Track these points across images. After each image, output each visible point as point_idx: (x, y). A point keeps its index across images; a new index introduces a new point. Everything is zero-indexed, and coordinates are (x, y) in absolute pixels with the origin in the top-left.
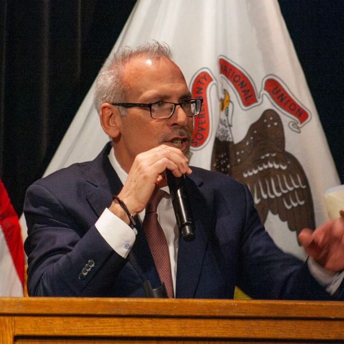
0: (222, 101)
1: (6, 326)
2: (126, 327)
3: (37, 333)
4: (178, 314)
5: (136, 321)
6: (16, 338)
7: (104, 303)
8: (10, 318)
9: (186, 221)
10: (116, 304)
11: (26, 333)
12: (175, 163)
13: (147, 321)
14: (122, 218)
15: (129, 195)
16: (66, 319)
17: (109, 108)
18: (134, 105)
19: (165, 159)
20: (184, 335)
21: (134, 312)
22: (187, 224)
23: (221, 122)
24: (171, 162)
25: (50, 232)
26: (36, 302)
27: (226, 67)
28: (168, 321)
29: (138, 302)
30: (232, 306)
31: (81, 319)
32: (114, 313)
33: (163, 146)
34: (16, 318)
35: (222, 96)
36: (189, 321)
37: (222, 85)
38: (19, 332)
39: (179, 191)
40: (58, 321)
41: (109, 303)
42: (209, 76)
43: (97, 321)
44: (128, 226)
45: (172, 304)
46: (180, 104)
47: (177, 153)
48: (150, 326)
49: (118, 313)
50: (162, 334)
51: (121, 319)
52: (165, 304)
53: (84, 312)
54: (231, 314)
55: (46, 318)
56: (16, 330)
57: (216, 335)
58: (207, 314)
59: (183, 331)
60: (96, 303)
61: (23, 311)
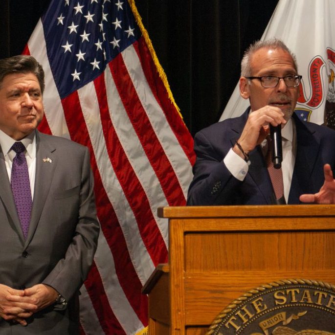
0: (330, 77)
1: (178, 225)
2: (257, 224)
3: (199, 229)
4: (291, 215)
5: (265, 220)
6: (186, 233)
7: (242, 209)
8: (181, 220)
9: (276, 155)
10: (251, 209)
11: (191, 230)
12: (272, 118)
13: (271, 220)
14: (239, 154)
15: (243, 139)
16: (218, 220)
17: (244, 80)
18: (255, 78)
19: (265, 115)
20: (296, 229)
21: (262, 214)
22: (277, 157)
23: (330, 90)
24: (268, 117)
25: (204, 163)
26: (198, 209)
27: (331, 55)
28: (285, 219)
29: (264, 208)
30: (326, 209)
31: (227, 220)
32: (249, 215)
33: (268, 106)
34: (185, 220)
35: (330, 74)
36: (299, 220)
37: (330, 66)
38: (187, 229)
39: (275, 134)
40: (213, 221)
41: (246, 209)
42: (321, 61)
43: (238, 221)
44: (244, 161)
45: (287, 208)
46: (283, 78)
47: (276, 111)
48: (273, 223)
49: (252, 215)
50: (281, 228)
51: (254, 219)
52: (283, 208)
53: (229, 215)
54: (327, 213)
55: (205, 220)
56: (185, 228)
57: (317, 228)
58: (310, 214)
59: (295, 226)
60: (237, 209)
61: (189, 215)
